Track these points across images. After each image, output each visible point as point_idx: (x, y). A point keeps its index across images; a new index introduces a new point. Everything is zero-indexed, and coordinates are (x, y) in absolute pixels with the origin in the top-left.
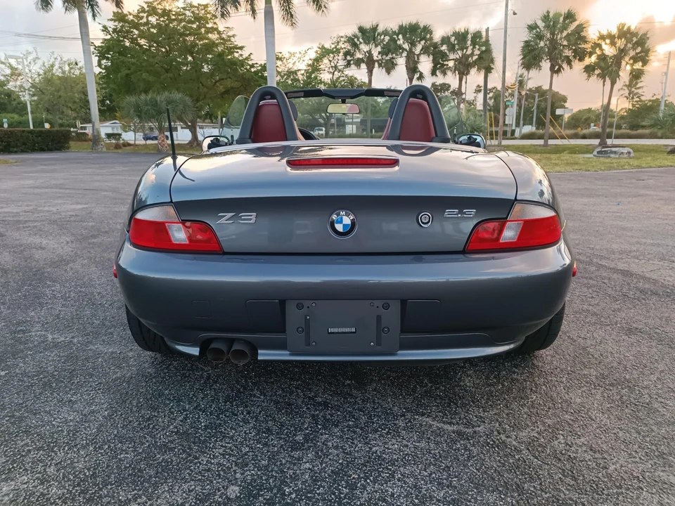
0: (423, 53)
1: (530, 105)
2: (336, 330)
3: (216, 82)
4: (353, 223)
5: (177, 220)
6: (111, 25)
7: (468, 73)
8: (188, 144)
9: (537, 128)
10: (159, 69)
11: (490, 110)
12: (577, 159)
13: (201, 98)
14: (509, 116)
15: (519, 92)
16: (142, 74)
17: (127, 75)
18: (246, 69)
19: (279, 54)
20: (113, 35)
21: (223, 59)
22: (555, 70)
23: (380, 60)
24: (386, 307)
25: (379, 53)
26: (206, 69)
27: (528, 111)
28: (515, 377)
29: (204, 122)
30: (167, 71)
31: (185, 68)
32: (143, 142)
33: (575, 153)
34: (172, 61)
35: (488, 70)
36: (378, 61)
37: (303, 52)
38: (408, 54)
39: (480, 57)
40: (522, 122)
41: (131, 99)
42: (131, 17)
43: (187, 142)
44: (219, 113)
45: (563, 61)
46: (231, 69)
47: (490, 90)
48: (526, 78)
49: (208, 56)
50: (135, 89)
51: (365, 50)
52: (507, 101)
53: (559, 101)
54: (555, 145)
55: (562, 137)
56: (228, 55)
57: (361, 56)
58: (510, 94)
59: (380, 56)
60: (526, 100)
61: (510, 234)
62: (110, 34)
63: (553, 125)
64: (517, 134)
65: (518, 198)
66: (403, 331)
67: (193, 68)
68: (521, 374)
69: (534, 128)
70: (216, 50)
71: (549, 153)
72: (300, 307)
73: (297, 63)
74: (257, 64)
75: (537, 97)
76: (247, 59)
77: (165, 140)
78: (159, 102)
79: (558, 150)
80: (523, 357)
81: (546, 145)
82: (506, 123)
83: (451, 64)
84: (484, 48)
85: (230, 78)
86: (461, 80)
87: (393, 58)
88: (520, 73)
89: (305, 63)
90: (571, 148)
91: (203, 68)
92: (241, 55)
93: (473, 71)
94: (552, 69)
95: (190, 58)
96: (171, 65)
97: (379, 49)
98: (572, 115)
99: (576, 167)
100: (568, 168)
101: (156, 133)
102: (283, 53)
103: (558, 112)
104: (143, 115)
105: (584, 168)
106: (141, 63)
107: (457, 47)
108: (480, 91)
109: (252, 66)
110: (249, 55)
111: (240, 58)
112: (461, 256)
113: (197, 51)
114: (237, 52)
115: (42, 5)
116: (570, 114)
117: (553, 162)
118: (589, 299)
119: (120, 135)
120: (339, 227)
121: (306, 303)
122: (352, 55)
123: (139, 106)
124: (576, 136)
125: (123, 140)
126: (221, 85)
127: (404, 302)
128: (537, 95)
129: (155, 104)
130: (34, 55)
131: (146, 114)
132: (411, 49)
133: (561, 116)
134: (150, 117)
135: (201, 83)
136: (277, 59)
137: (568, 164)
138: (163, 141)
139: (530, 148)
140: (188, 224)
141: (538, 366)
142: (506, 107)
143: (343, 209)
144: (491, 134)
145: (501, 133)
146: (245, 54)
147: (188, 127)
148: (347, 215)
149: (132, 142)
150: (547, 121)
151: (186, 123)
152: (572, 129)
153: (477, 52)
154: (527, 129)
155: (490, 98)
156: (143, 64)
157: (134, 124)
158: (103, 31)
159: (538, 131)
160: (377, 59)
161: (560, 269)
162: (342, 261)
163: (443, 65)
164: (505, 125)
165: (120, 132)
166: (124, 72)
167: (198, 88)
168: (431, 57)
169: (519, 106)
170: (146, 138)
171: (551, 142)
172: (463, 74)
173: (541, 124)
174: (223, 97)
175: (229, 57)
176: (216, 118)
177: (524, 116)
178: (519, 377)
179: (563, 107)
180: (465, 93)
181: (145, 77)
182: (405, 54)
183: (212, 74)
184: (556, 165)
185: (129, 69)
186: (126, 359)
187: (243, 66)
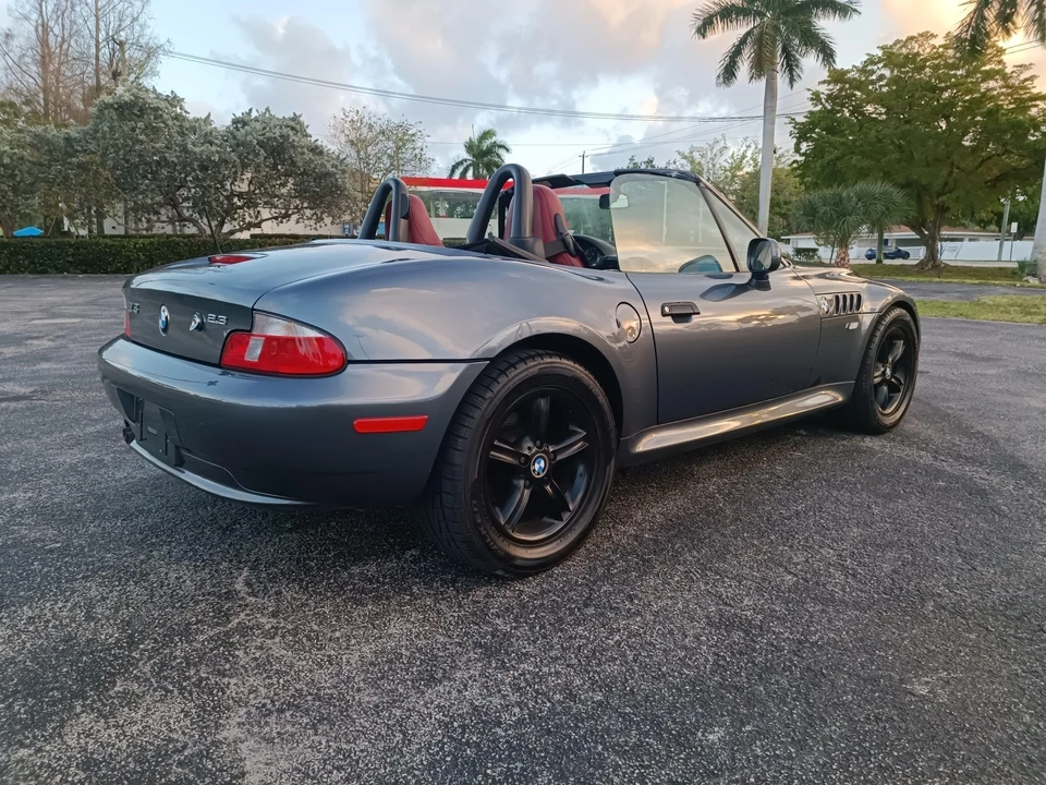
6: (824, 89)
16: (852, 158)
17: (831, 162)
20: (827, 105)
42: (854, 75)
43: (916, 262)
62: (821, 103)
78: (845, 199)
115: (724, 78)
123: (812, 208)
130: (722, 144)
158: (812, 99)
165: (816, 247)
166: (828, 157)
181: (855, 163)
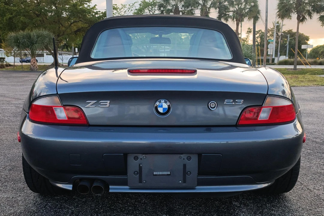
0: (212, 7)
1: (285, 42)
2: (158, 173)
3: (71, 24)
4: (169, 108)
5: (60, 105)
7: (242, 20)
8: (51, 65)
9: (290, 58)
10: (32, 14)
11: (258, 45)
12: (315, 78)
13: (61, 34)
14: (271, 49)
15: (277, 33)
16: (20, 17)
17: (10, 18)
18: (92, 15)
19: (115, 6)
21: (76, 9)
22: (301, 19)
23: (183, 10)
24: (189, 159)
25: (183, 6)
26: (64, 15)
27: (283, 47)
28: (273, 213)
29: (62, 50)
30: (38, 16)
31: (50, 14)
32: (21, 64)
33: (315, 74)
34: (41, 9)
35: (256, 19)
36: (182, 11)
37: (131, 5)
38: (202, 7)
39: (250, 10)
40: (279, 54)
41: (13, 34)
43: (51, 64)
44: (73, 44)
45: (305, 13)
46: (82, 14)
47: (257, 32)
48: (281, 24)
49: (66, 6)
50: (16, 27)
51: (173, 4)
52: (269, 39)
53: (303, 39)
54: (302, 69)
55: (306, 64)
56: (80, 6)
57: (170, 8)
58: (270, 35)
59: (183, 9)
60: (281, 39)
61: (264, 115)
63: (300, 56)
64: (276, 61)
65: (269, 93)
66: (199, 174)
67: (55, 14)
68: (277, 211)
69: (287, 58)
70: (72, 2)
71: (297, 74)
72: (136, 158)
73: (127, 12)
74: (99, 12)
75: (289, 37)
76: (93, 8)
77: (36, 62)
78: (32, 36)
79: (303, 72)
80: (279, 201)
81: (295, 69)
82: (269, 54)
83: (231, 14)
84: (253, 4)
85: (81, 21)
86: (238, 25)
87: (192, 10)
88: (277, 21)
89: (133, 12)
90: (312, 71)
91: (63, 14)
92: (89, 6)
93: (246, 19)
94: (298, 18)
95: (54, 7)
96: (41, 12)
97: (183, 3)
98: (313, 49)
99: (315, 83)
100: (309, 84)
101: (29, 58)
102: (118, 5)
103: (303, 47)
104: (21, 45)
105: (320, 83)
106: (20, 10)
107: (235, 3)
108: (250, 32)
109: (96, 13)
110: (95, 6)
111: (88, 8)
112: (234, 128)
113: (59, 3)
114: (86, 4)
116: (311, 49)
117: (300, 79)
118: (321, 166)
119: (4, 58)
120: (161, 110)
121: (140, 156)
122: (165, 7)
123: (18, 39)
124: (315, 63)
125: (6, 62)
126: (75, 25)
127: (200, 155)
128: (289, 35)
129: (29, 37)
131: (22, 44)
132: (204, 4)
133: (305, 50)
134: (25, 47)
135: (61, 24)
136: (114, 9)
137: (309, 81)
138: (34, 63)
139: (285, 70)
140: (67, 107)
141: (288, 207)
142: (268, 43)
143: (163, 98)
144: (259, 61)
145: (265, 60)
146: (92, 5)
147: (51, 54)
148: (166, 102)
149: (12, 64)
150: (296, 53)
151: (50, 51)
152: (312, 58)
153: (248, 7)
154: (283, 58)
155: (258, 37)
156: (22, 11)
157: (14, 51)
159: (290, 60)
160: (181, 10)
161: (295, 136)
162: (162, 131)
163: (226, 15)
164: (267, 55)
165: (3, 56)
166: (8, 16)
167: (59, 27)
168: (218, 10)
169: (277, 43)
170: (22, 61)
171: (298, 67)
172: (239, 21)
173: (291, 55)
174: (76, 34)
175: (81, 7)
176: (71, 48)
177: (280, 49)
178: (275, 213)
179: (306, 44)
180: (241, 34)
181: (22, 20)
182: (200, 7)
183: (68, 19)
184: (302, 81)
185: (12, 14)
186: (16, 202)
187: (90, 13)
